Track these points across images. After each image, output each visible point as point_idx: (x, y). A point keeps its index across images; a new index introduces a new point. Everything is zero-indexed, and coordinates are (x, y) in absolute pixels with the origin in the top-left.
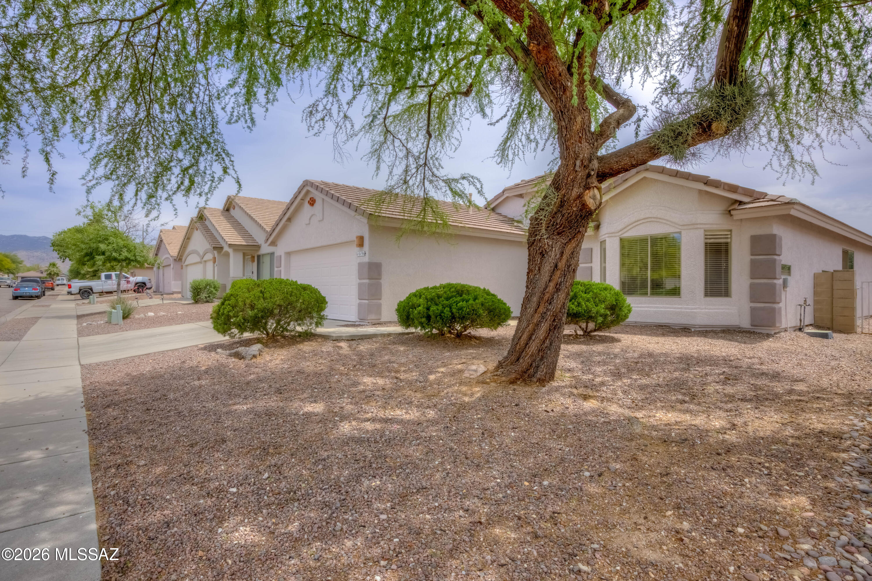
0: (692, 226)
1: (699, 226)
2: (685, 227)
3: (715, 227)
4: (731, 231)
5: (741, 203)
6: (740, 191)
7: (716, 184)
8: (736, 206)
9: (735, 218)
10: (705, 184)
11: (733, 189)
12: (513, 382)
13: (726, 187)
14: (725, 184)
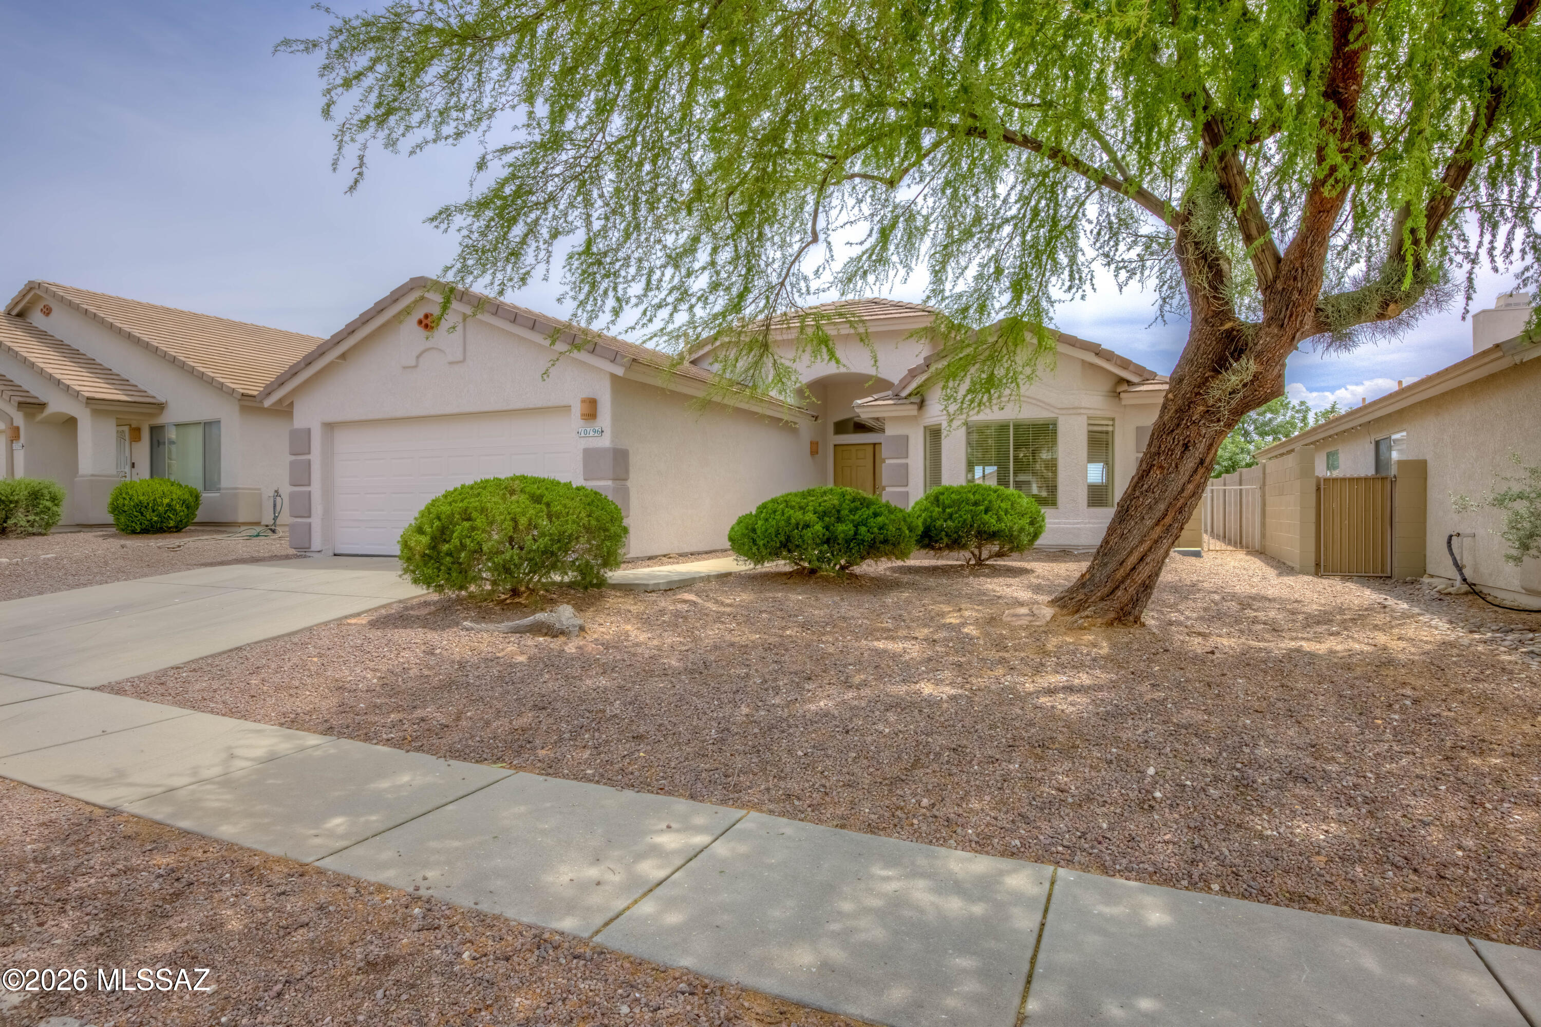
0: (1074, 410)
1: (1082, 411)
2: (1064, 412)
3: (1099, 413)
4: (1113, 419)
5: (1129, 383)
6: (1131, 368)
7: (1108, 356)
8: (1125, 387)
9: (1124, 403)
10: (1097, 354)
11: (1125, 363)
12: (1110, 624)
13: (1119, 362)
14: (1118, 357)
